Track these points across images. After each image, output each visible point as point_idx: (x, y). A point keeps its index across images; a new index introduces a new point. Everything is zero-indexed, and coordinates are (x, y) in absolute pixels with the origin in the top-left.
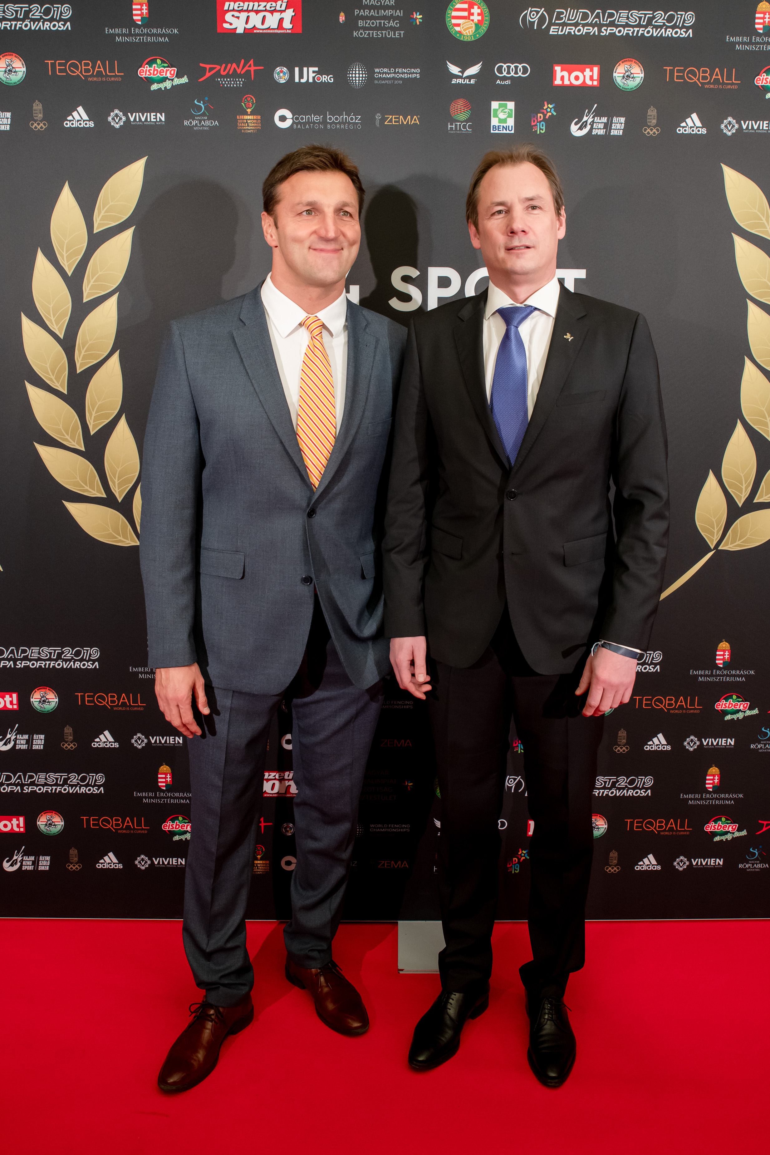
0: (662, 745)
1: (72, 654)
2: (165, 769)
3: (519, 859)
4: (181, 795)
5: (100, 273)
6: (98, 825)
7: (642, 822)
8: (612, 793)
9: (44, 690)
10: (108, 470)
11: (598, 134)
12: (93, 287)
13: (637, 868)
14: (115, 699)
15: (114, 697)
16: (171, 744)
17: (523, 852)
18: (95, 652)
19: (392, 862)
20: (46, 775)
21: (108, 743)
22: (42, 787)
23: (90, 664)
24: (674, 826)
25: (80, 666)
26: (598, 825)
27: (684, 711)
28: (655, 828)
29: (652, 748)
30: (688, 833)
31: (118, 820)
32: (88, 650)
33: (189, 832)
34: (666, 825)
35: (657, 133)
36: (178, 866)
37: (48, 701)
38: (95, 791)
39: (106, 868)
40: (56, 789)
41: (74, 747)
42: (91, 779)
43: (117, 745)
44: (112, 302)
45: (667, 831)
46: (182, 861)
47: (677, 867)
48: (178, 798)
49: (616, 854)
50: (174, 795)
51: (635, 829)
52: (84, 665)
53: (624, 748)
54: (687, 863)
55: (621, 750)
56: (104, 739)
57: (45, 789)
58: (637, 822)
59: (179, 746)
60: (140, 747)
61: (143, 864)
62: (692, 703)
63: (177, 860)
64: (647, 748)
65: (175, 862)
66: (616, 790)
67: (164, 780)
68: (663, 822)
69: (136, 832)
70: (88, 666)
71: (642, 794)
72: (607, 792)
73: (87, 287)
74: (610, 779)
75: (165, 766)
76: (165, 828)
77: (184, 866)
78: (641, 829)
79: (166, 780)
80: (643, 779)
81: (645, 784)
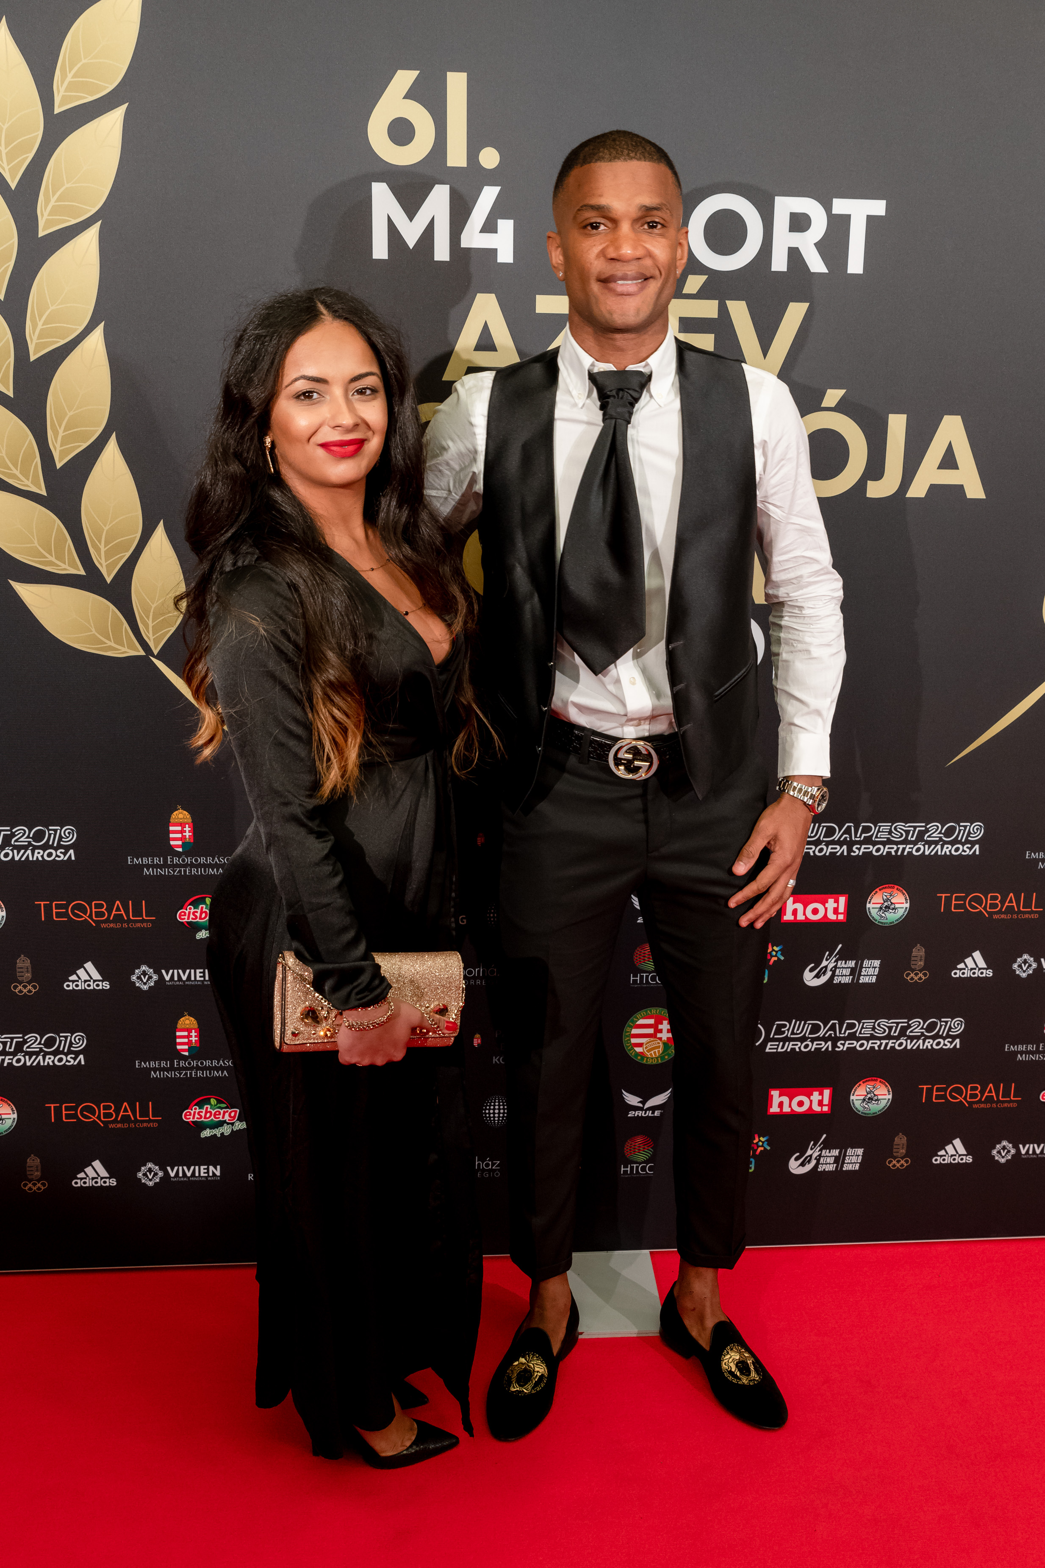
0: (980, 969)
1: (28, 837)
2: (187, 1022)
3: (754, 1151)
4: (215, 1063)
5: (67, 185)
6: (75, 1116)
7: (945, 1090)
8: (901, 1045)
10: (86, 526)
12: (54, 210)
13: (936, 1160)
14: (103, 910)
15: (101, 906)
16: (198, 981)
17: (761, 1139)
18: (68, 834)
21: (91, 983)
23: (61, 853)
24: (994, 1094)
25: (42, 856)
26: (877, 1095)
27: (1015, 916)
28: (965, 1098)
29: (963, 973)
30: (1015, 1105)
31: (110, 1107)
32: (57, 829)
33: (228, 1124)
34: (982, 1092)
36: (209, 1179)
38: (70, 1062)
39: (89, 1187)
40: (3, 1060)
41: (34, 991)
42: (63, 1042)
43: (106, 985)
44: (90, 238)
45: (985, 1102)
46: (216, 1169)
47: (996, 1158)
48: (210, 1069)
49: (904, 1140)
50: (202, 1063)
51: (934, 1100)
52: (50, 855)
53: (921, 975)
54: (1013, 1151)
55: (916, 978)
56: (84, 977)
58: (938, 1090)
60: (145, 988)
61: (150, 1177)
62: (1027, 904)
63: (208, 1169)
64: (956, 974)
65: (204, 1173)
66: (906, 1040)
67: (186, 1040)
68: (977, 1088)
69: (139, 1125)
70: (57, 856)
71: (946, 1045)
72: (892, 1043)
73: (45, 208)
74: (898, 1023)
75: (187, 1017)
76: (188, 1117)
77: (219, 1178)
78: (944, 1101)
79: (189, 1040)
80: (949, 1022)
81: (952, 1030)
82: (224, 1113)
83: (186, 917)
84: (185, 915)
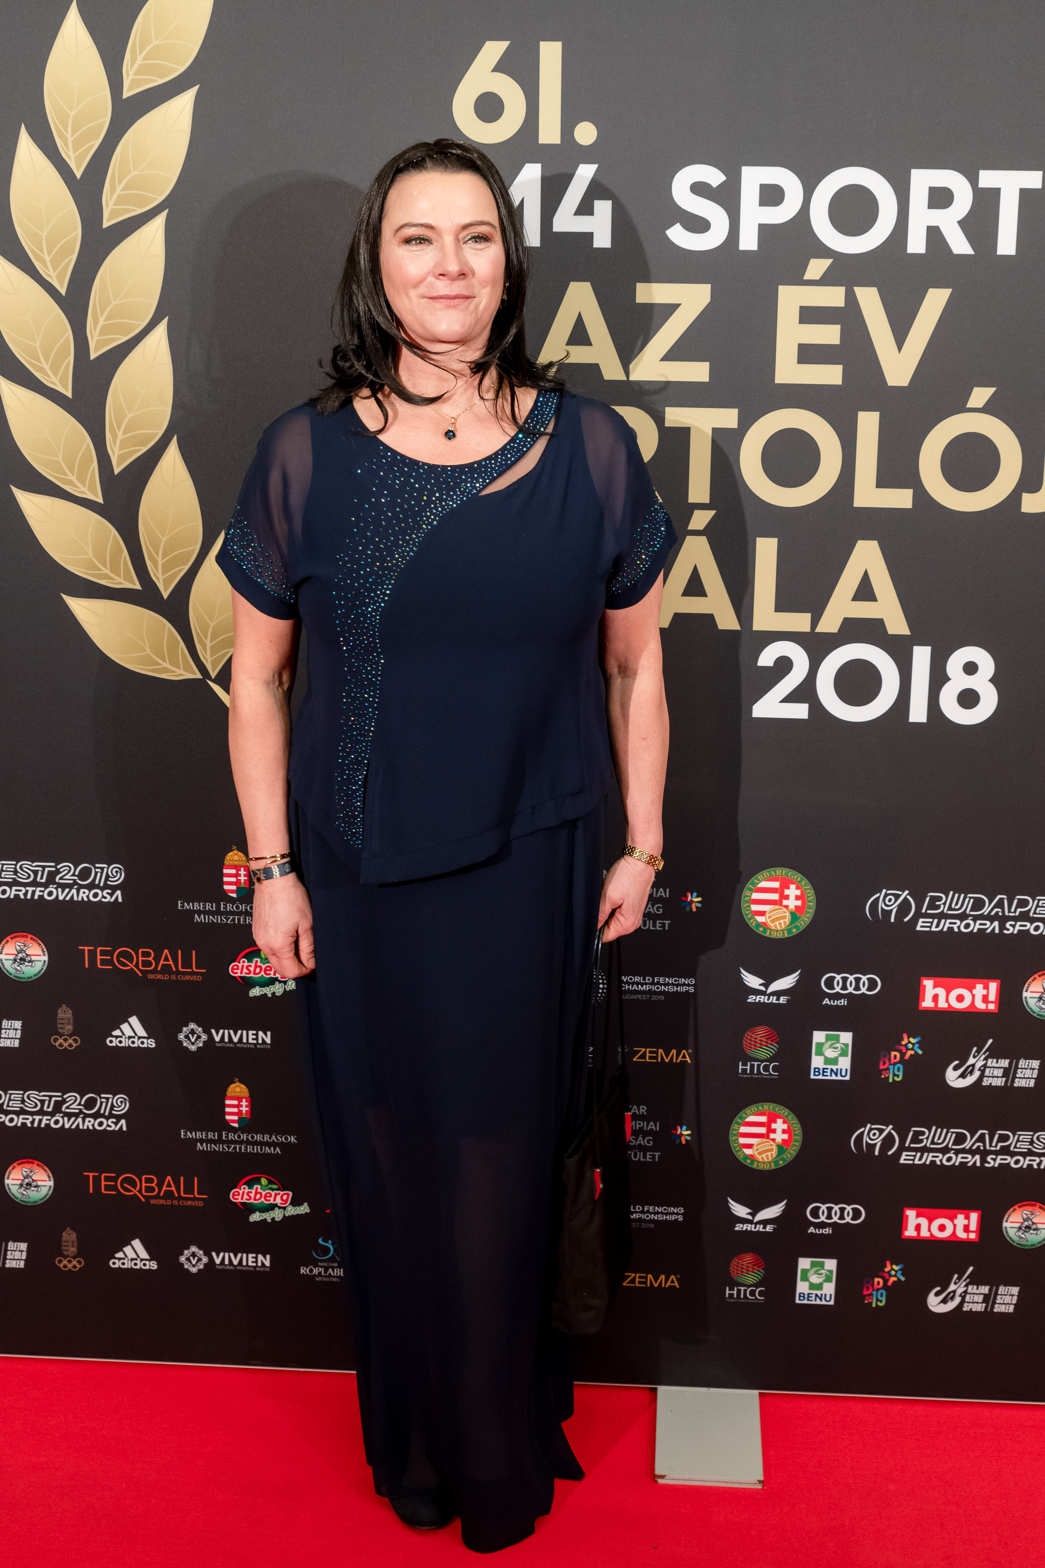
1: (73, 875)
2: (238, 1089)
3: (886, 1281)
4: (266, 1138)
5: (134, 173)
6: (114, 1188)
9: (23, 940)
10: (144, 538)
12: (120, 200)
14: (150, 959)
15: (148, 954)
16: (250, 1044)
17: (895, 1267)
18: (116, 873)
19: (650, 1276)
20: (23, 1095)
21: (136, 1040)
22: (15, 1117)
23: (108, 893)
25: (88, 897)
31: (152, 1181)
33: (280, 1208)
36: (258, 1269)
37: (28, 959)
38: (110, 1126)
39: (128, 1269)
40: (40, 1121)
41: (75, 1045)
42: (104, 1104)
43: (151, 1043)
44: (156, 228)
46: (265, 1258)
48: (261, 1144)
50: (253, 1137)
52: (96, 895)
56: (128, 1032)
57: (21, 1121)
59: (265, 1049)
60: (193, 1048)
61: (193, 1263)
63: (256, 1258)
65: (253, 1262)
67: (235, 1110)
69: (183, 1203)
70: (103, 897)
73: (111, 198)
75: (238, 1084)
76: (236, 1197)
77: (268, 1269)
79: (239, 1110)
82: (276, 1195)
83: (239, 971)
84: (238, 969)
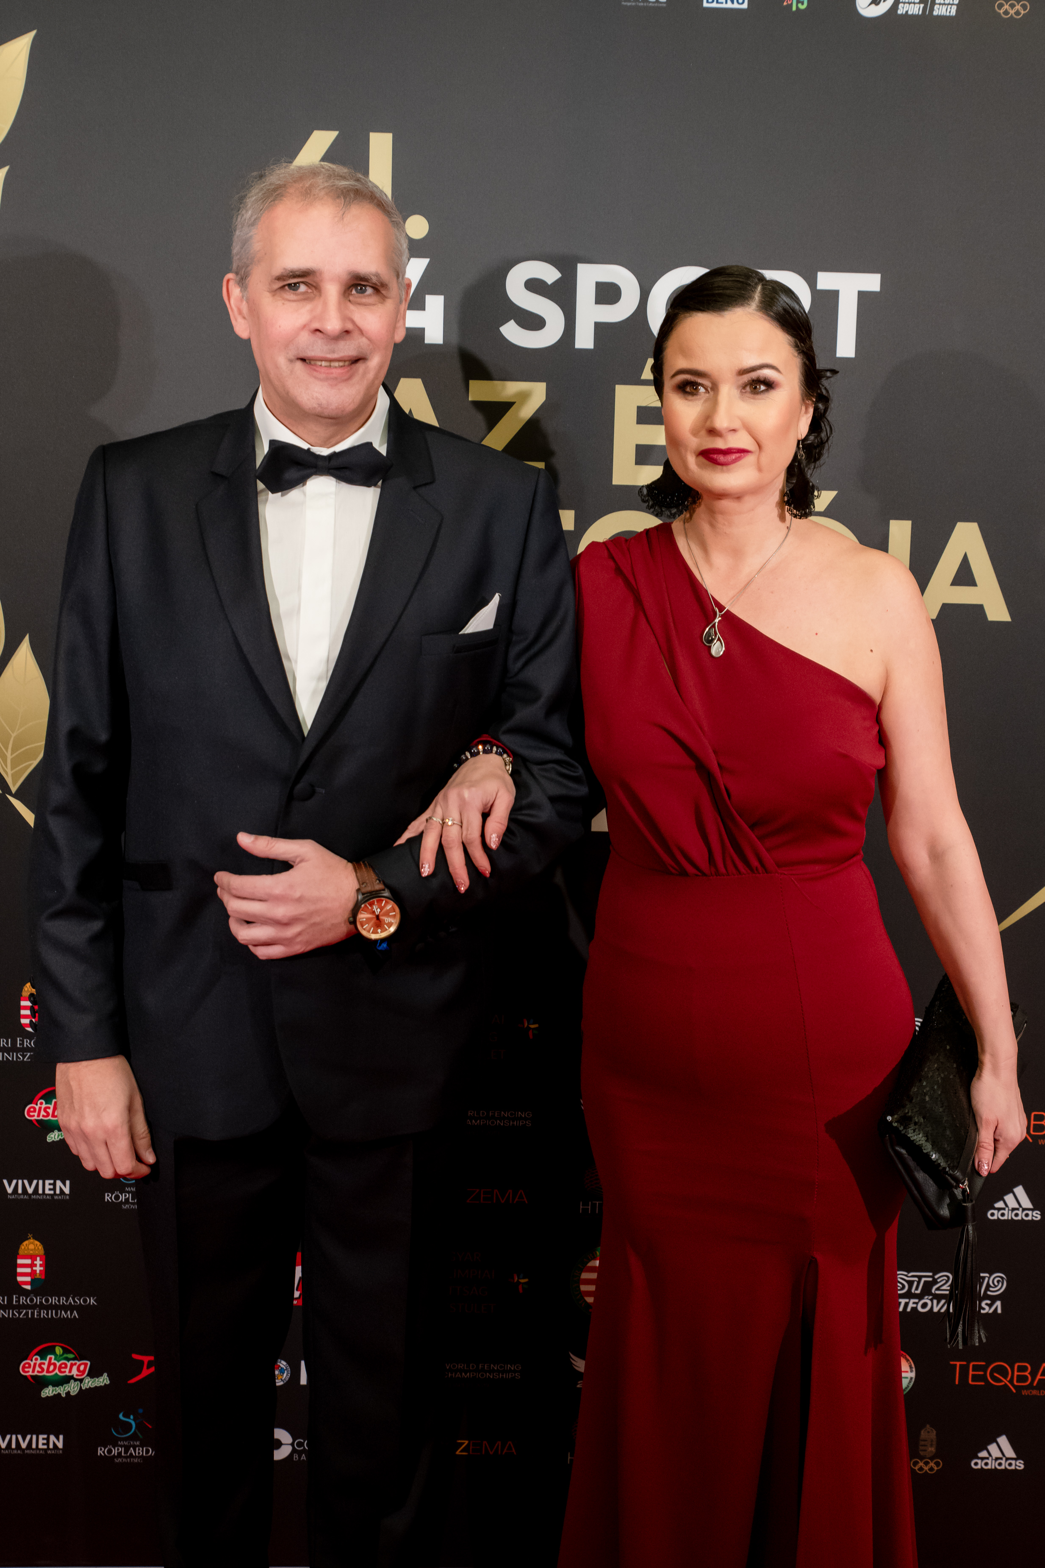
0: (1024, 1210)
2: (31, 1247)
4: (63, 1300)
7: (984, 1368)
8: (924, 1305)
11: (910, 13)
13: (976, 1464)
16: (47, 1195)
19: (485, 1442)
28: (1011, 1381)
29: (1003, 1215)
33: (76, 1380)
34: (1034, 1374)
35: (1022, 12)
36: (49, 1452)
46: (58, 1439)
48: (56, 1307)
49: (933, 1434)
50: (47, 1300)
51: (970, 1382)
58: (975, 1368)
59: (63, 1200)
63: (48, 1439)
64: (993, 1215)
65: (43, 1444)
66: (932, 1300)
67: (28, 1270)
68: (1026, 1368)
71: (984, 1309)
72: (914, 1303)
74: (920, 1277)
75: (32, 1240)
76: (26, 1370)
77: (61, 1452)
78: (983, 1383)
79: (32, 1270)
80: (987, 1279)
81: (991, 1289)
82: (72, 1365)
83: (36, 1114)
84: (35, 1111)
